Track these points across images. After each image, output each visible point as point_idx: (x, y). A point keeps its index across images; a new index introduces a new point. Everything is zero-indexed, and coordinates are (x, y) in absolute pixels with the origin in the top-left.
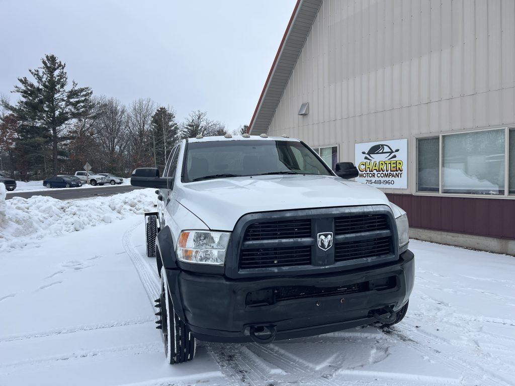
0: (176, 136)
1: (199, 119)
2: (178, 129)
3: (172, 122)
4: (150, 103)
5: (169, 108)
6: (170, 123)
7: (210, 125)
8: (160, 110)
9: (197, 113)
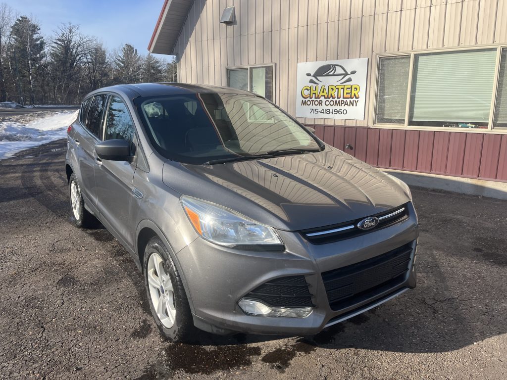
0: (42, 52)
1: (70, 32)
2: (45, 43)
3: (37, 35)
4: (7, 9)
5: (32, 17)
6: (35, 36)
7: (85, 40)
8: (21, 19)
9: (68, 25)
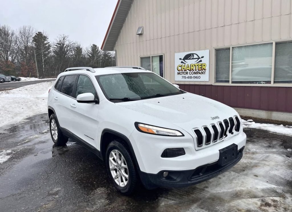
0: (49, 50)
1: (64, 39)
2: (51, 46)
3: (46, 41)
4: (31, 28)
5: (44, 32)
6: (45, 42)
7: (71, 43)
8: (38, 33)
9: (63, 36)
